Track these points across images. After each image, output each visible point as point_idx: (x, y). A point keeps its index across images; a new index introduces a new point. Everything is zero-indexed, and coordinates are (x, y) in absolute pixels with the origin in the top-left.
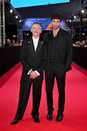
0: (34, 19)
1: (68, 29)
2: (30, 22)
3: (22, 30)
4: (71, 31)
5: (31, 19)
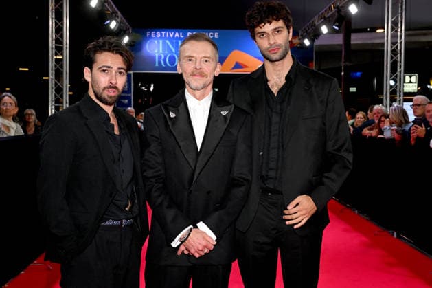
0: (177, 35)
2: (161, 41)
5: (163, 33)
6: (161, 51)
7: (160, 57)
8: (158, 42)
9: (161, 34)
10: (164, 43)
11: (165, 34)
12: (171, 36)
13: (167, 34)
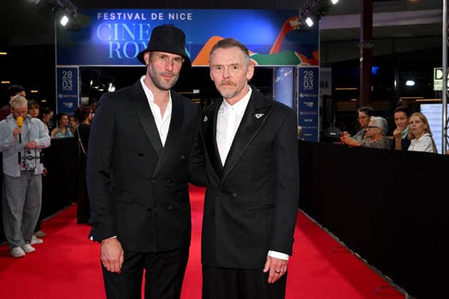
0: (137, 16)
1: (299, 62)
2: (116, 25)
3: (77, 66)
4: (311, 73)
5: (119, 14)
6: (116, 38)
7: (115, 46)
8: (113, 27)
9: (117, 16)
10: (120, 28)
11: (122, 16)
12: (130, 18)
13: (125, 15)
